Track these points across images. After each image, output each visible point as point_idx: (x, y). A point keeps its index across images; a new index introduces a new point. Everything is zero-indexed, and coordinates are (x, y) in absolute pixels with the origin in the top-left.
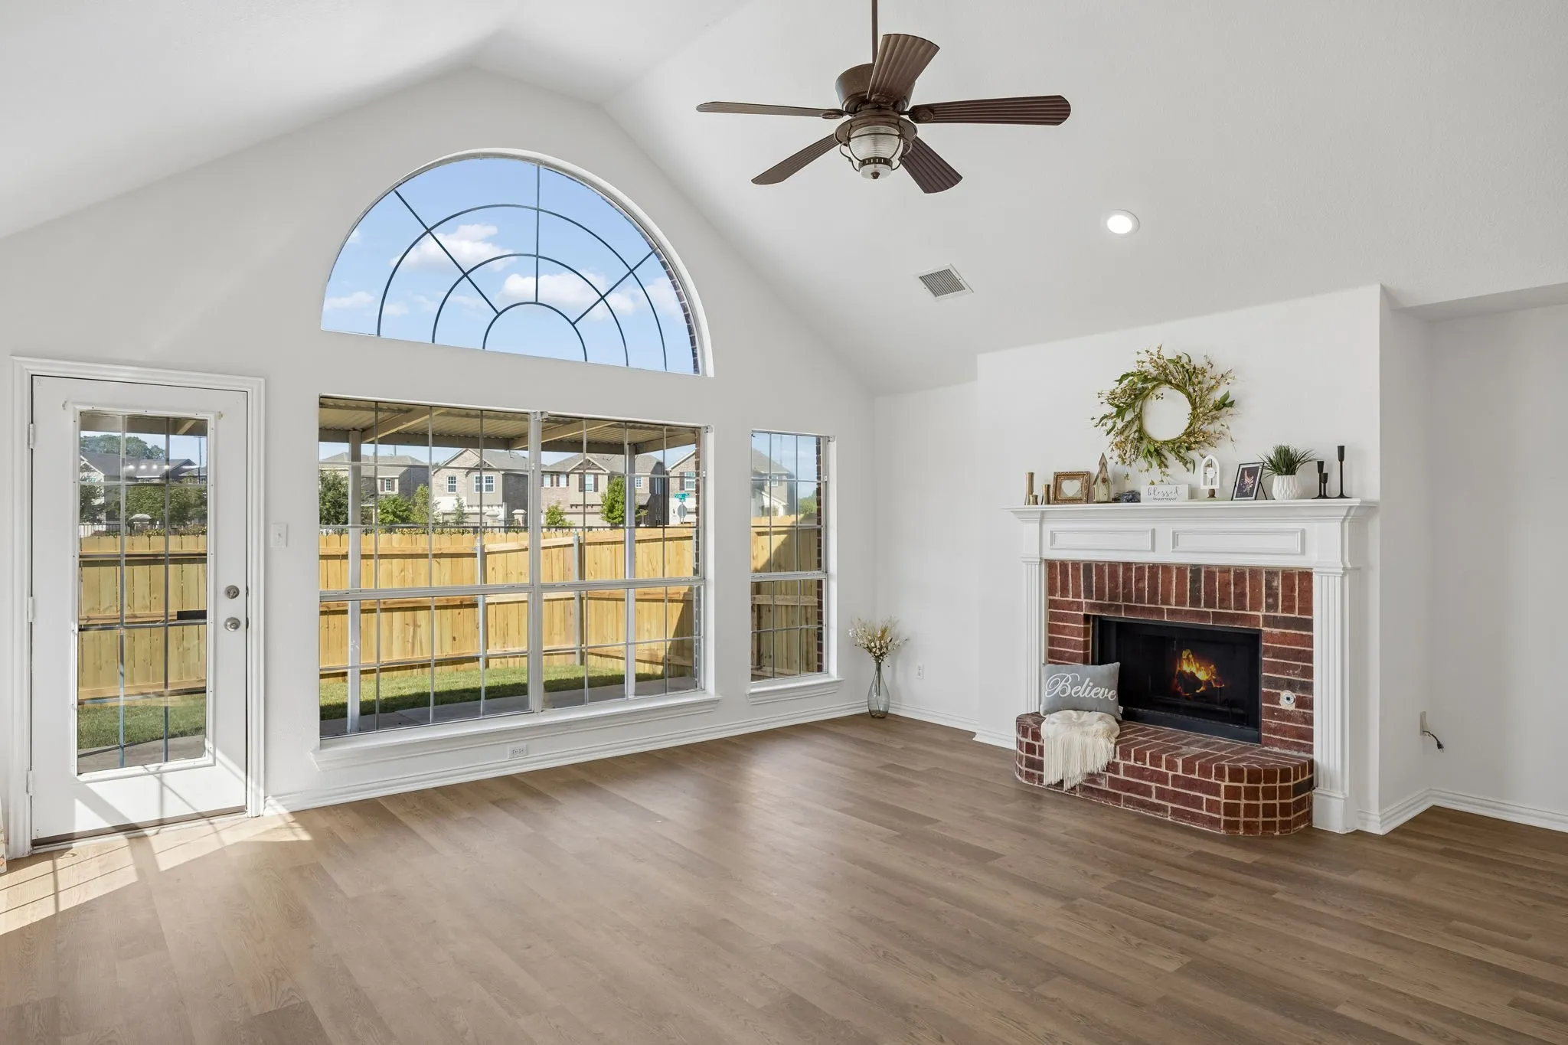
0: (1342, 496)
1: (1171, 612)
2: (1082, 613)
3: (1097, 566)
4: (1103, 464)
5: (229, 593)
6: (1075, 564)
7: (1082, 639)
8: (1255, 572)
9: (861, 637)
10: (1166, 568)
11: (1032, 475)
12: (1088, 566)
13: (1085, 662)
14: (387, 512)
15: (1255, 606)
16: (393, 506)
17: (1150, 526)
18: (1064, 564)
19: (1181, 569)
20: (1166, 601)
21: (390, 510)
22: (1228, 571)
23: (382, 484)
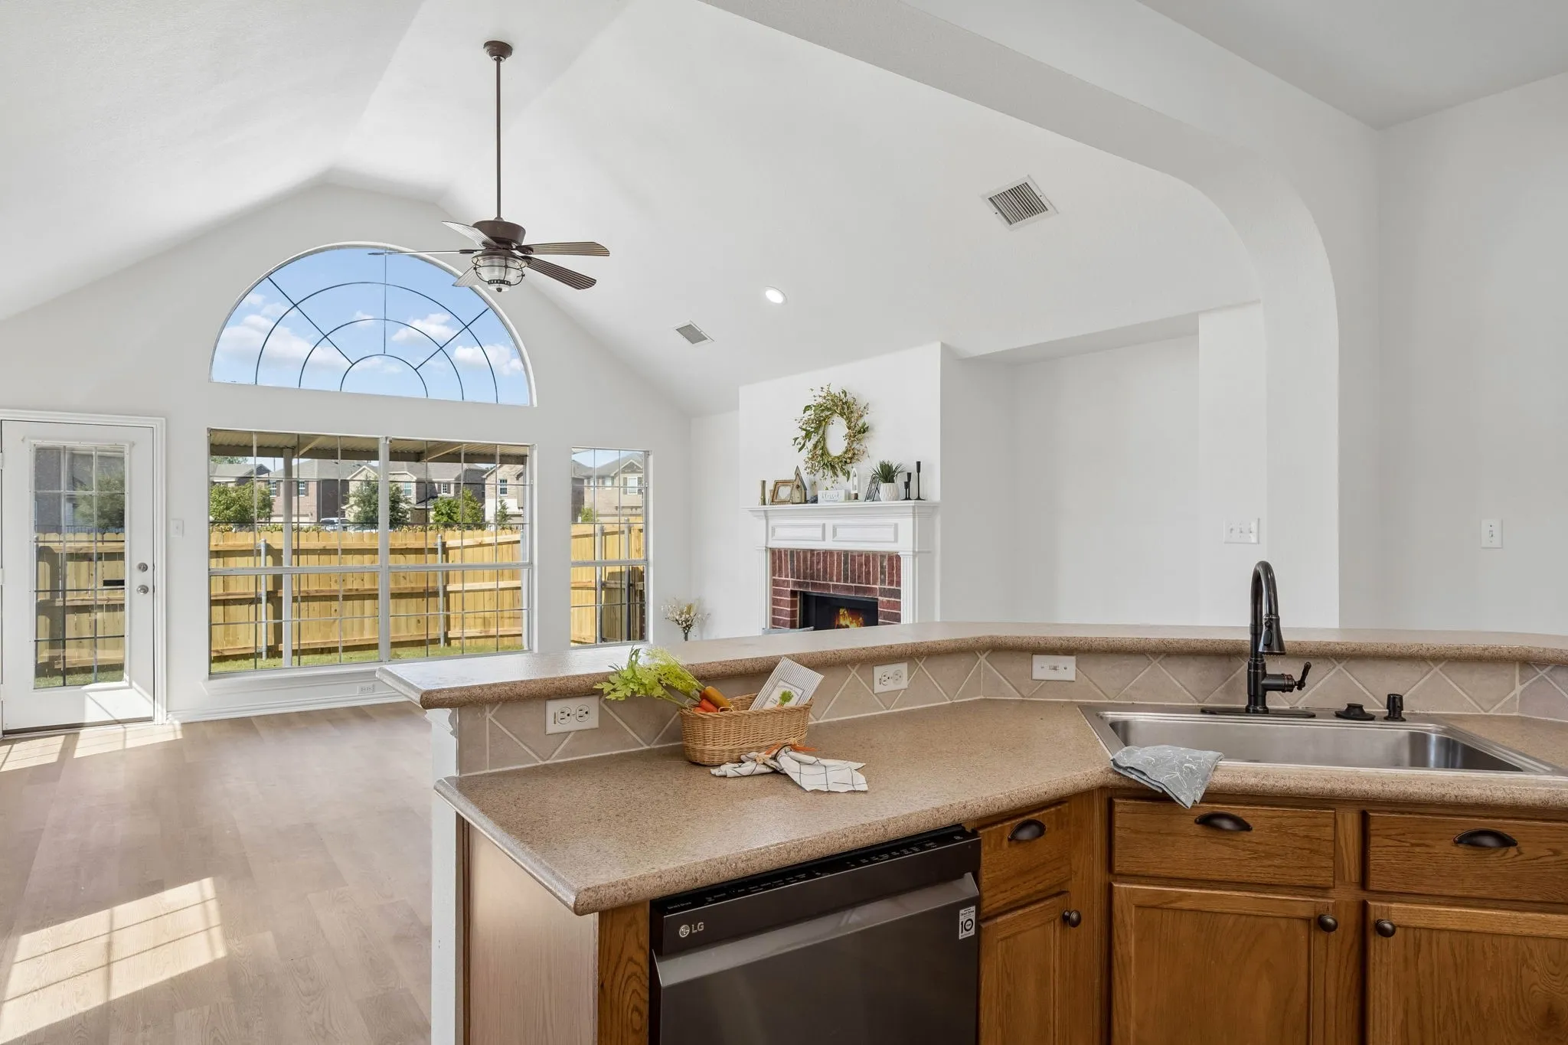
0: (919, 498)
1: (835, 586)
2: (789, 589)
3: (797, 552)
4: (798, 474)
5: (140, 568)
6: (786, 551)
7: (789, 609)
8: (875, 554)
9: (672, 612)
10: (831, 553)
11: (764, 482)
12: (792, 552)
13: (793, 626)
14: (442, 514)
15: (875, 583)
16: (447, 508)
17: (821, 522)
18: (780, 551)
19: (839, 553)
20: (831, 580)
21: (444, 512)
22: (862, 555)
23: (439, 487)
